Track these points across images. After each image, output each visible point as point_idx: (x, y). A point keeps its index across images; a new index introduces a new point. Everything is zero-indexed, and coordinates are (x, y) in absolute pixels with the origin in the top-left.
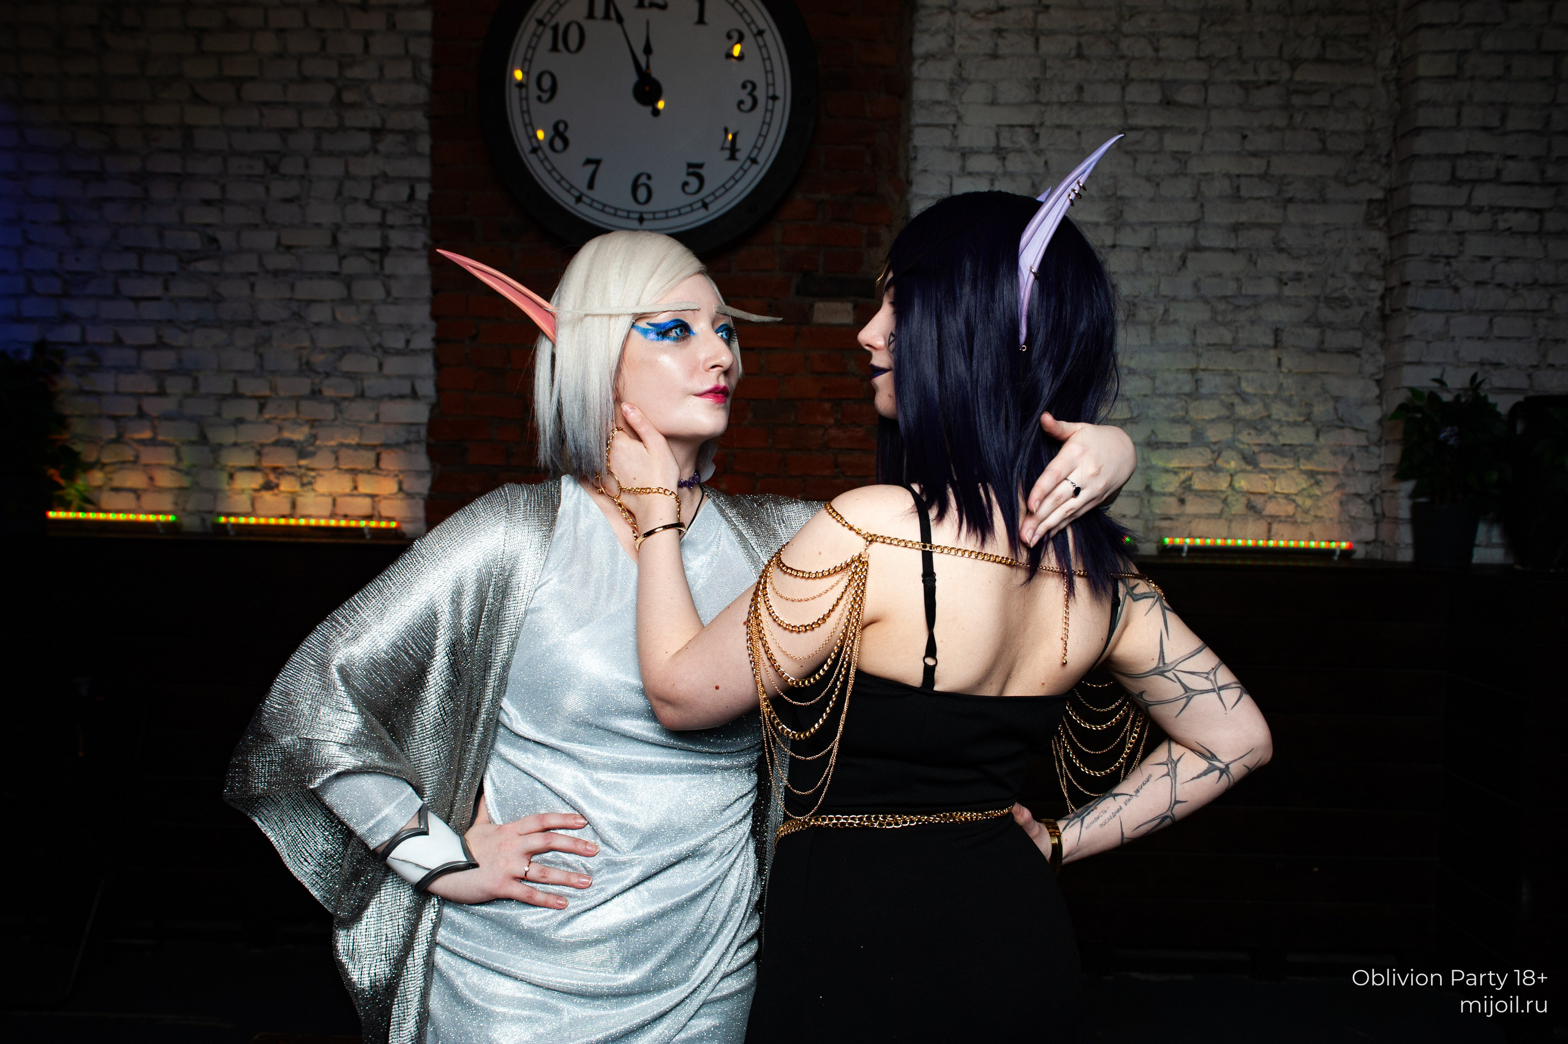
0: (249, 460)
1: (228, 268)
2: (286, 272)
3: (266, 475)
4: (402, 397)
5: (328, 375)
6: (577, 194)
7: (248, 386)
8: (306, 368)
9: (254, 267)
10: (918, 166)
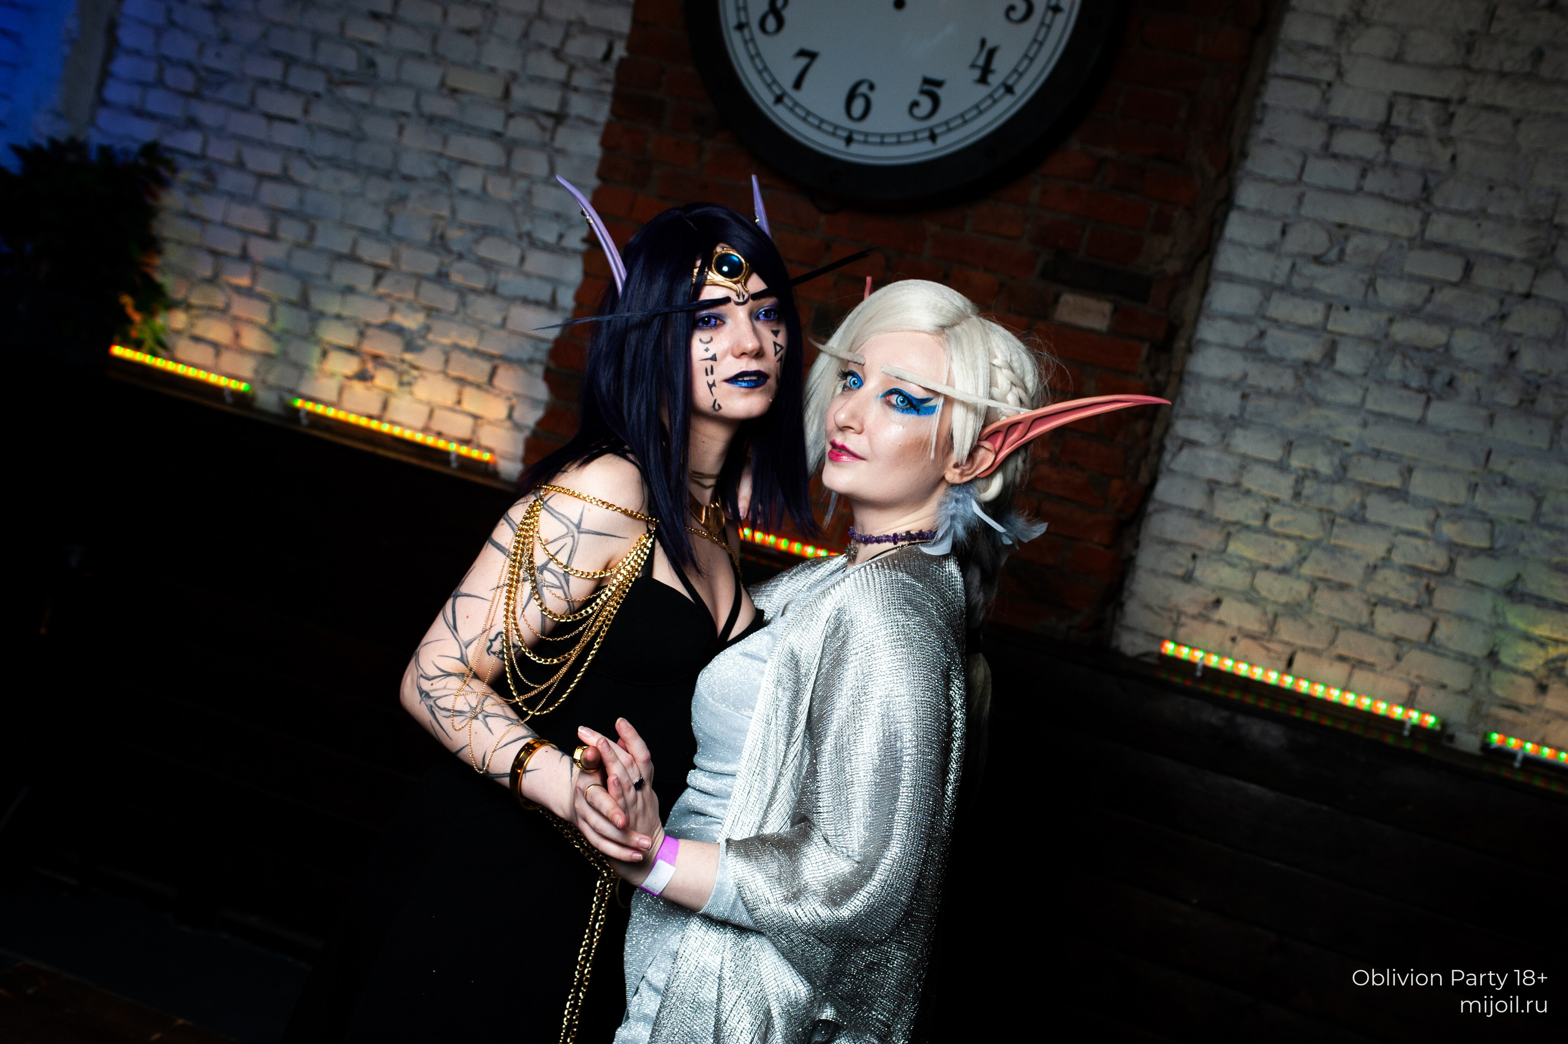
0: (347, 337)
1: (381, 102)
2: (444, 120)
3: (363, 362)
4: (537, 303)
5: (460, 256)
6: (779, 92)
7: (371, 251)
8: (439, 243)
9: (407, 106)
10: (1262, 133)
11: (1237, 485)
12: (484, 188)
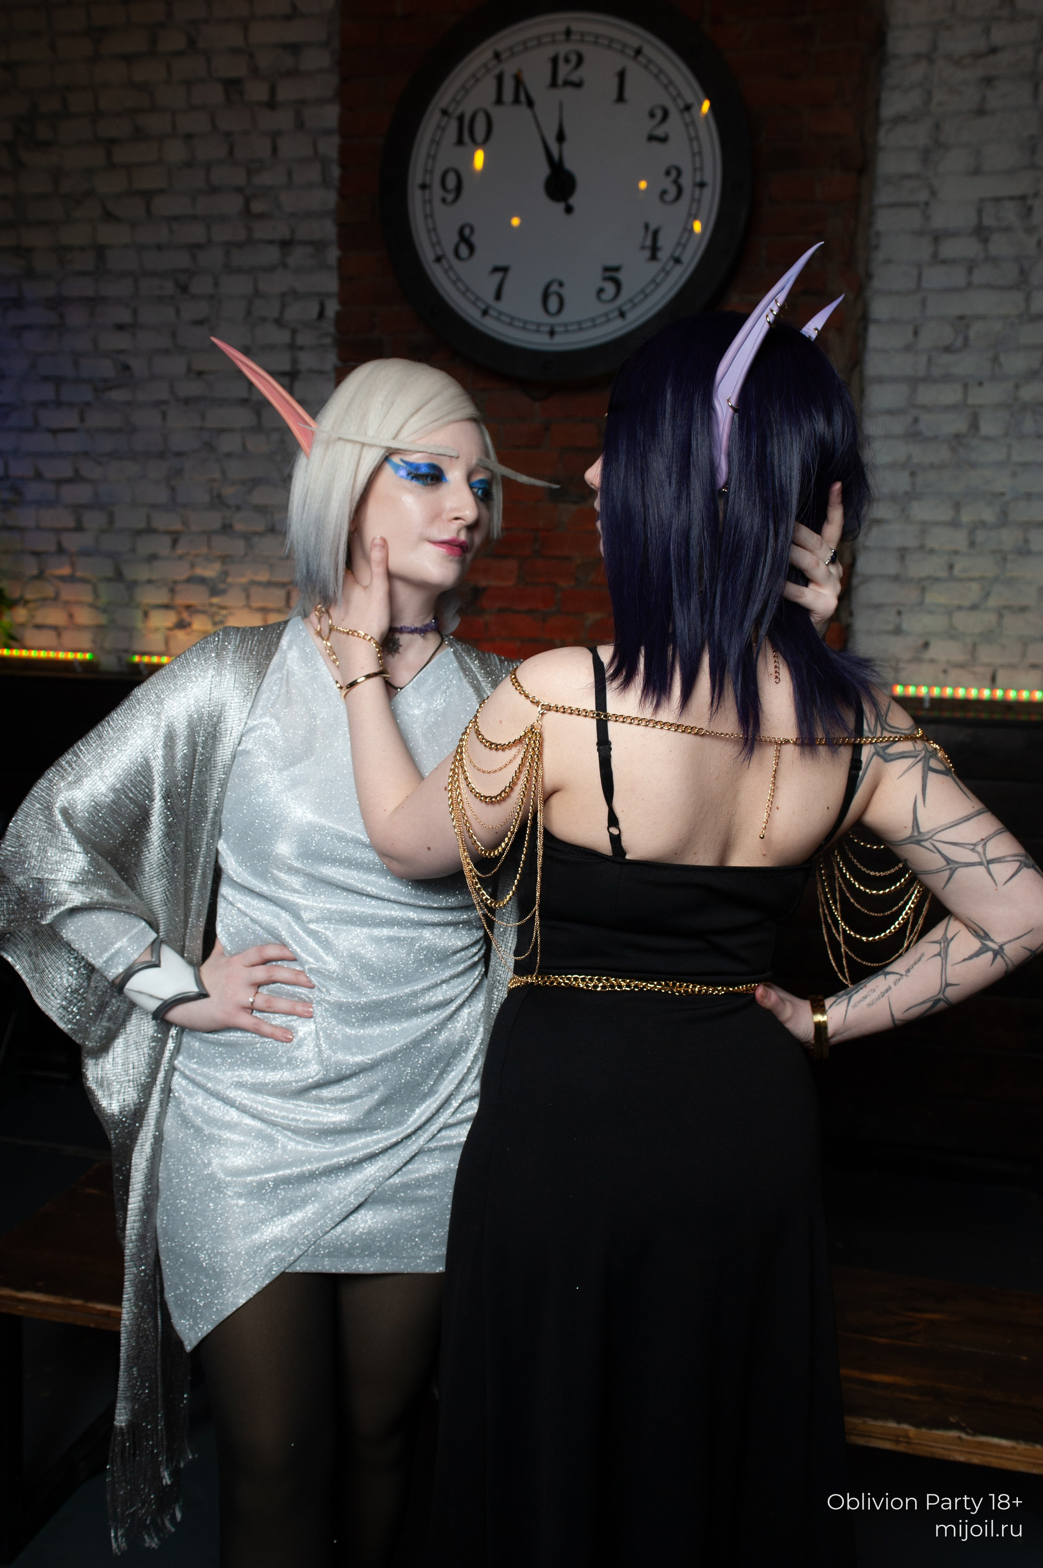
0: (162, 597)
1: (141, 396)
2: (198, 399)
3: (179, 613)
5: (238, 508)
6: (483, 306)
7: (164, 521)
8: (218, 501)
9: (165, 395)
10: (880, 255)
11: (922, 547)
12: (244, 447)
